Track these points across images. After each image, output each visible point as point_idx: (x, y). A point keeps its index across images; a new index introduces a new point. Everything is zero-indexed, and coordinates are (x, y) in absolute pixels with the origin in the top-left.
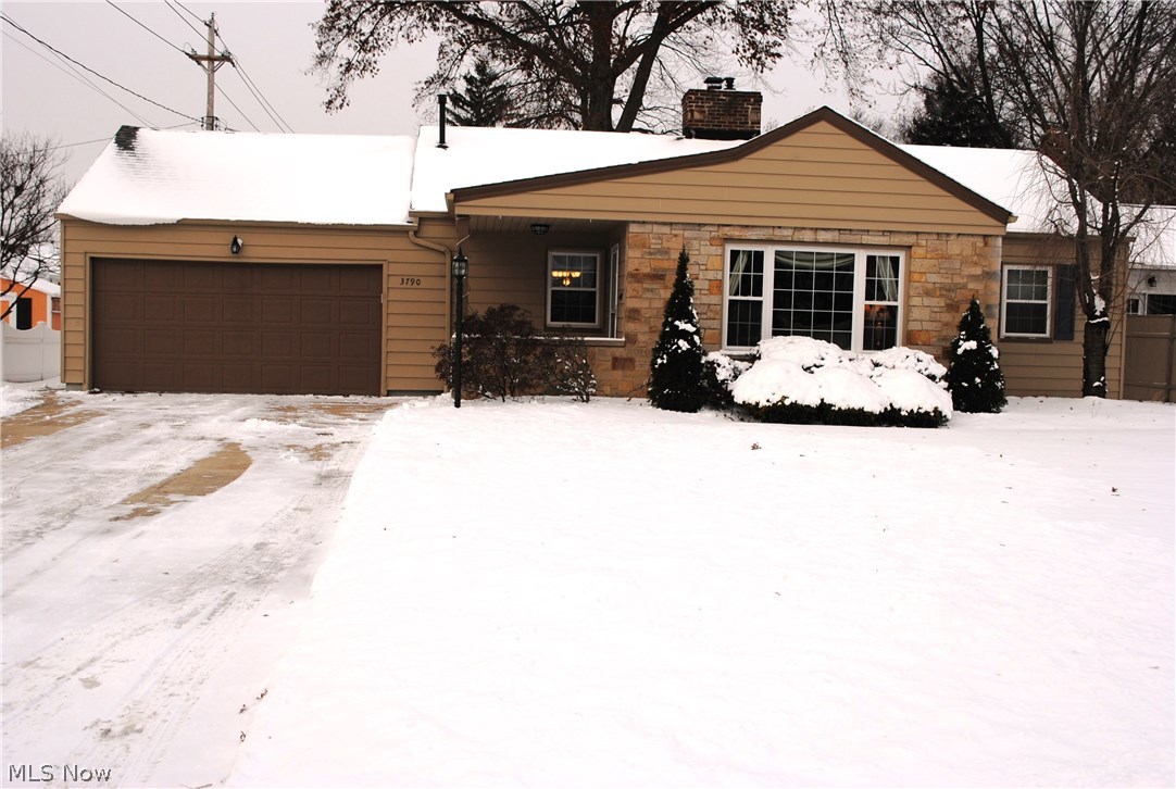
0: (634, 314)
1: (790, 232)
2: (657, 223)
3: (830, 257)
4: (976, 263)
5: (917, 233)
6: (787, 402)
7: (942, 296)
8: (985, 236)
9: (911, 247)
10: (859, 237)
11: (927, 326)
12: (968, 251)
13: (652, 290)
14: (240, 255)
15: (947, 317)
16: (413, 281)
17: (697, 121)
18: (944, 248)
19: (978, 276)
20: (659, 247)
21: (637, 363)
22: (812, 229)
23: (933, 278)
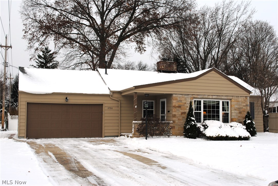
0: (174, 116)
1: (207, 96)
2: (179, 94)
3: (214, 102)
4: (244, 103)
5: (233, 96)
6: (220, 136)
7: (238, 110)
8: (246, 97)
9: (231, 99)
10: (221, 97)
11: (236, 117)
12: (243, 100)
13: (178, 110)
14: (68, 101)
15: (239, 115)
16: (111, 108)
17: (162, 68)
18: (238, 99)
19: (245, 106)
20: (180, 100)
21: (176, 128)
22: (211, 95)
23: (236, 106)
